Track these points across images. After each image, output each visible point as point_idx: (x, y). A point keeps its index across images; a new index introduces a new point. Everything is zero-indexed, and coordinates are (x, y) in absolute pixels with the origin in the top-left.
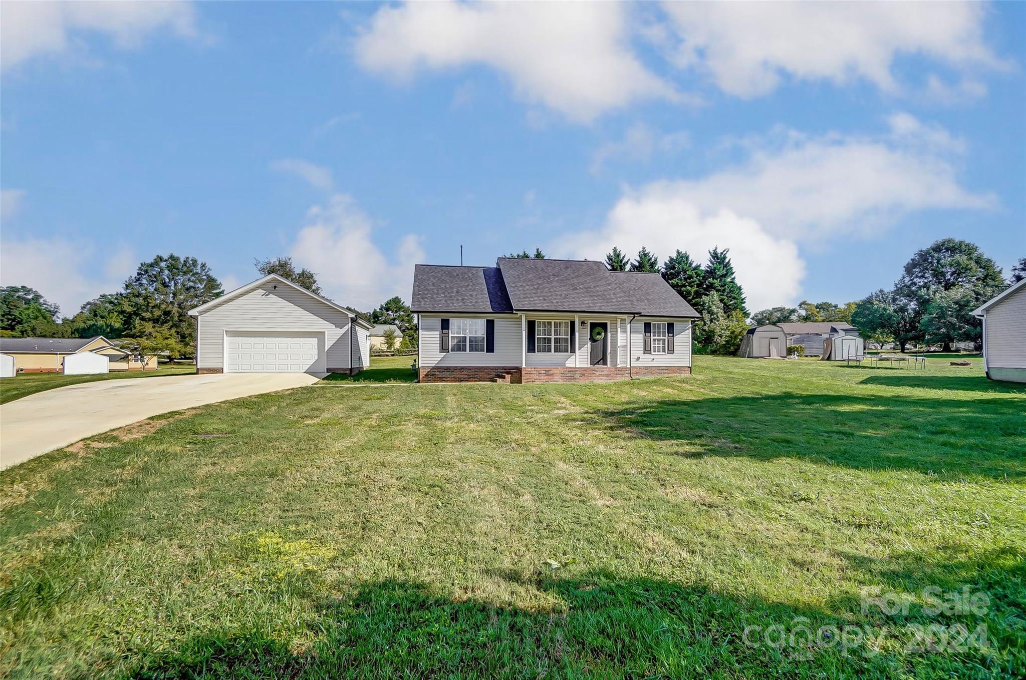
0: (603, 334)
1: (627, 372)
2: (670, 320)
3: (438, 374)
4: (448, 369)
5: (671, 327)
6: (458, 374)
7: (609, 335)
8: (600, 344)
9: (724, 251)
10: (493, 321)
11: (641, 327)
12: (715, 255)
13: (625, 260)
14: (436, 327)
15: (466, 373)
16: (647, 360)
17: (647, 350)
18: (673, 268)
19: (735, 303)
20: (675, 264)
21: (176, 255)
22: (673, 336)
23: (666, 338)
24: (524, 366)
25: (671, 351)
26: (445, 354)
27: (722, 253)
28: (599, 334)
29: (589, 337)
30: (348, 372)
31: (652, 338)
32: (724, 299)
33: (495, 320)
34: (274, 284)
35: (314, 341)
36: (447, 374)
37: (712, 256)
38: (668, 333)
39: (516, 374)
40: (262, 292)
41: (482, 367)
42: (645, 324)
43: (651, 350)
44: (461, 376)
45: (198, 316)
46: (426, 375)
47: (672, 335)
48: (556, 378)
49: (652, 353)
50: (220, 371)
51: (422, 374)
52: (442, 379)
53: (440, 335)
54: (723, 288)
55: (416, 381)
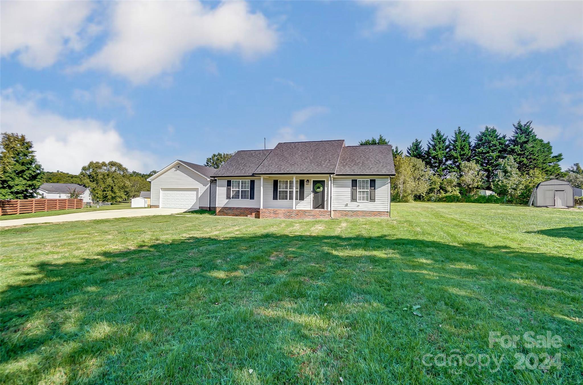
0: (322, 188)
1: (328, 214)
2: (373, 177)
3: (226, 211)
4: (230, 208)
5: (373, 182)
6: (235, 212)
7: (326, 188)
8: (320, 195)
9: (527, 123)
10: (254, 180)
11: (350, 183)
12: (519, 128)
13: (444, 137)
14: (224, 185)
15: (239, 211)
16: (353, 206)
17: (354, 199)
18: (481, 140)
19: (535, 163)
20: (482, 137)
21: (220, 153)
22: (375, 189)
23: (369, 190)
24: (262, 208)
25: (372, 199)
26: (228, 200)
27: (525, 125)
28: (319, 188)
29: (312, 190)
30: (208, 209)
31: (358, 190)
32: (523, 161)
33: (255, 180)
34: (179, 165)
35: (195, 192)
36: (230, 211)
37: (517, 128)
38: (371, 187)
39: (257, 213)
40: (174, 169)
41: (247, 208)
42: (352, 180)
43: (356, 199)
44: (237, 213)
45: (151, 182)
46: (219, 212)
47: (373, 188)
48: (280, 216)
49: (358, 201)
50: (157, 207)
51: (218, 210)
52: (227, 214)
53: (227, 189)
54: (523, 152)
55: (214, 214)
